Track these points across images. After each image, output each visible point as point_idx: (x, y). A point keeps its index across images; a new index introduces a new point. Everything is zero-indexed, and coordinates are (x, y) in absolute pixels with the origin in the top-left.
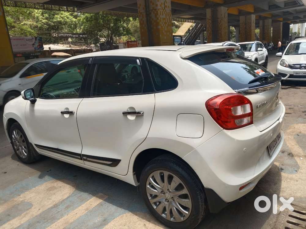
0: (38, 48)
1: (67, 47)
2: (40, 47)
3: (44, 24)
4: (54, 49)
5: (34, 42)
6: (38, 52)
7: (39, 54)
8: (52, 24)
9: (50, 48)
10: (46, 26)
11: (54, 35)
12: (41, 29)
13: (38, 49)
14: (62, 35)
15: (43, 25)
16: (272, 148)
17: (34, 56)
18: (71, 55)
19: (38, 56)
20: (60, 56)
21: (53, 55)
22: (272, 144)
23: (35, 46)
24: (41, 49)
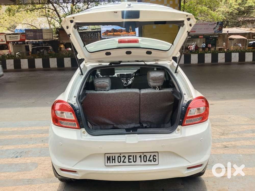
0: (218, 31)
1: (248, 30)
2: (219, 31)
3: (235, 9)
4: (233, 33)
6: (217, 34)
7: (217, 36)
8: (243, 9)
9: (228, 32)
10: (237, 11)
11: (240, 20)
12: (231, 14)
13: (218, 32)
14: (248, 19)
15: (233, 11)
16: (114, 161)
17: (213, 38)
18: (246, 38)
19: (216, 38)
20: (235, 39)
21: (229, 37)
22: (119, 158)
23: (215, 29)
24: (220, 32)
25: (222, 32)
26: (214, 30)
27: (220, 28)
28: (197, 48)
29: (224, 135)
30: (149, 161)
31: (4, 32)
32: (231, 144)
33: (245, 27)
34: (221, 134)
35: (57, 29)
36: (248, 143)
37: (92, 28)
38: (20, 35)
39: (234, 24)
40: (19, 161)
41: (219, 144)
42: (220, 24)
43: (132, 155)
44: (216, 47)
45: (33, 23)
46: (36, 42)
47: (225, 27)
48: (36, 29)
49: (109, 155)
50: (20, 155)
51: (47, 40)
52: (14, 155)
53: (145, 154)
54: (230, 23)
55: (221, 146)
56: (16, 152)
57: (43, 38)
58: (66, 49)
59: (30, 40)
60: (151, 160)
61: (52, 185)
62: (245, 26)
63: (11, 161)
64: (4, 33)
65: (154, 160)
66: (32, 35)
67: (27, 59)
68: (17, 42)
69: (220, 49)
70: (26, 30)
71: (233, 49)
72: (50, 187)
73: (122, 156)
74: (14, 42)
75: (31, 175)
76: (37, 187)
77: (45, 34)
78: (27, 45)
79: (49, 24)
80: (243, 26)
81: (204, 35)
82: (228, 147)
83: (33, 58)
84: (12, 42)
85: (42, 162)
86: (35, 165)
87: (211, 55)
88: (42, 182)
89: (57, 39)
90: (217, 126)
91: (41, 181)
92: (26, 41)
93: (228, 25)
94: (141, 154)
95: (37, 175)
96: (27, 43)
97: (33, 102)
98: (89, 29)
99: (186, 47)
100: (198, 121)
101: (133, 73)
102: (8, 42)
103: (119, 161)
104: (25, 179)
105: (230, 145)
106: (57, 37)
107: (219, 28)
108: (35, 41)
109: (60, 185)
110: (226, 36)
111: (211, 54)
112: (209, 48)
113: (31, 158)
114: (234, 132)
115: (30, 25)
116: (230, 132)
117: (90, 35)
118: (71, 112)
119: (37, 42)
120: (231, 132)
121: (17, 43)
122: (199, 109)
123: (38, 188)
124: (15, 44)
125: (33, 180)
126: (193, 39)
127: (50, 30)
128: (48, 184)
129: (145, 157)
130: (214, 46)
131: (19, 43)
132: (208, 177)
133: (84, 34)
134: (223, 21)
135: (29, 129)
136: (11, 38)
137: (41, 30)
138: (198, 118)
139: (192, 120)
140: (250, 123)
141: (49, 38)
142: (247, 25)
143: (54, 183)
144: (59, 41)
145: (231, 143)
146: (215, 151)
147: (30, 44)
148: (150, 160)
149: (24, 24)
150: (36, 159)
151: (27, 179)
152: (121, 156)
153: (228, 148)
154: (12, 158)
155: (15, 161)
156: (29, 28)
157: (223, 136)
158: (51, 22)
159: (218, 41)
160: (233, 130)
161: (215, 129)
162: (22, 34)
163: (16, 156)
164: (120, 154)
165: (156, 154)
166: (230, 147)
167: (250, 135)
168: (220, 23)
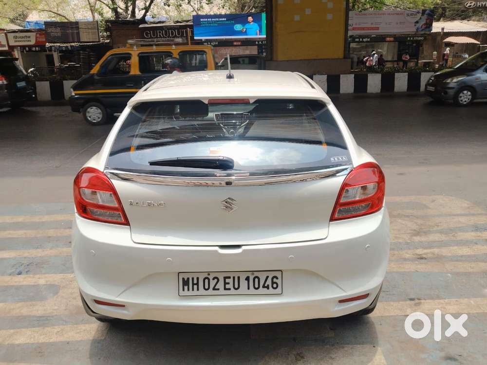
0: (423, 28)
1: (483, 27)
2: (426, 28)
5: (419, 18)
6: (422, 35)
7: (421, 38)
9: (443, 29)
13: (423, 30)
16: (195, 287)
17: (413, 42)
18: (479, 43)
19: (418, 42)
20: (457, 43)
21: (445, 40)
22: (207, 281)
23: (418, 25)
24: (428, 29)
25: (432, 30)
26: (415, 25)
27: (428, 21)
28: (381, 61)
29: (420, 236)
30: (264, 287)
31: (4, 26)
32: (433, 254)
33: (478, 21)
34: (415, 232)
35: (107, 21)
36: (465, 251)
37: (176, 20)
38: (35, 34)
39: (457, 15)
40: (23, 281)
41: (410, 252)
42: (429, 14)
43: (232, 275)
44: (418, 59)
45: (59, 9)
46: (67, 47)
47: (438, 20)
48: (66, 21)
49: (186, 276)
50: (26, 270)
51: (88, 44)
52: (14, 270)
53: (256, 274)
54: (449, 11)
55: (412, 256)
56: (18, 263)
57: (81, 41)
58: (126, 62)
59: (55, 45)
60: (268, 285)
61: (84, 328)
62: (477, 18)
63: (9, 281)
64: (4, 30)
65: (275, 285)
66: (59, 34)
67: (48, 82)
68: (30, 47)
69: (426, 65)
70: (46, 23)
71: (452, 64)
72: (80, 332)
73: (211, 277)
74: (23, 47)
75: (45, 308)
76: (55, 331)
77: (83, 32)
78: (50, 53)
79: (92, 11)
80: (474, 18)
81: (395, 35)
82: (425, 259)
83: (60, 79)
84: (19, 48)
85: (68, 283)
86: (54, 289)
87: (407, 77)
88: (66, 322)
89: (109, 41)
90: (408, 216)
91: (63, 320)
92: (48, 45)
93: (445, 15)
94: (249, 274)
95: (56, 308)
96: (50, 49)
97: (56, 167)
98: (169, 22)
99: (360, 60)
100: (363, 212)
101: (248, 111)
102: (12, 48)
103: (207, 287)
104: (34, 316)
105: (429, 255)
106: (108, 37)
107: (426, 21)
108: (65, 45)
109: (99, 329)
110: (439, 38)
111: (407, 73)
112: (405, 63)
113: (46, 275)
114: (439, 228)
115: (54, 13)
116: (432, 230)
117: (172, 34)
118: (112, 193)
119: (69, 47)
120: (435, 228)
121: (30, 50)
122: (364, 188)
123: (56, 334)
124: (26, 51)
125: (49, 318)
126: (373, 43)
127: (93, 24)
128: (75, 326)
129: (256, 280)
130: (415, 59)
131: (34, 49)
132: (382, 317)
133: (160, 33)
134: (435, 8)
135: (46, 218)
136: (17, 39)
137: (77, 23)
138: (363, 205)
139: (351, 208)
140: (472, 212)
141: (91, 41)
142: (481, 16)
143: (87, 325)
144: (111, 45)
145: (432, 250)
146: (400, 265)
147: (55, 51)
148: (266, 285)
149: (43, 11)
150: (56, 278)
151: (38, 315)
152: (209, 277)
153: (426, 261)
154: (10, 275)
155: (16, 280)
156: (53, 19)
157: (418, 237)
158: (96, 7)
159: (423, 48)
160: (438, 226)
161: (404, 223)
162: (39, 31)
163: (18, 271)
164: (209, 274)
165: (278, 274)
166: (430, 258)
167: (470, 235)
168: (427, 12)
